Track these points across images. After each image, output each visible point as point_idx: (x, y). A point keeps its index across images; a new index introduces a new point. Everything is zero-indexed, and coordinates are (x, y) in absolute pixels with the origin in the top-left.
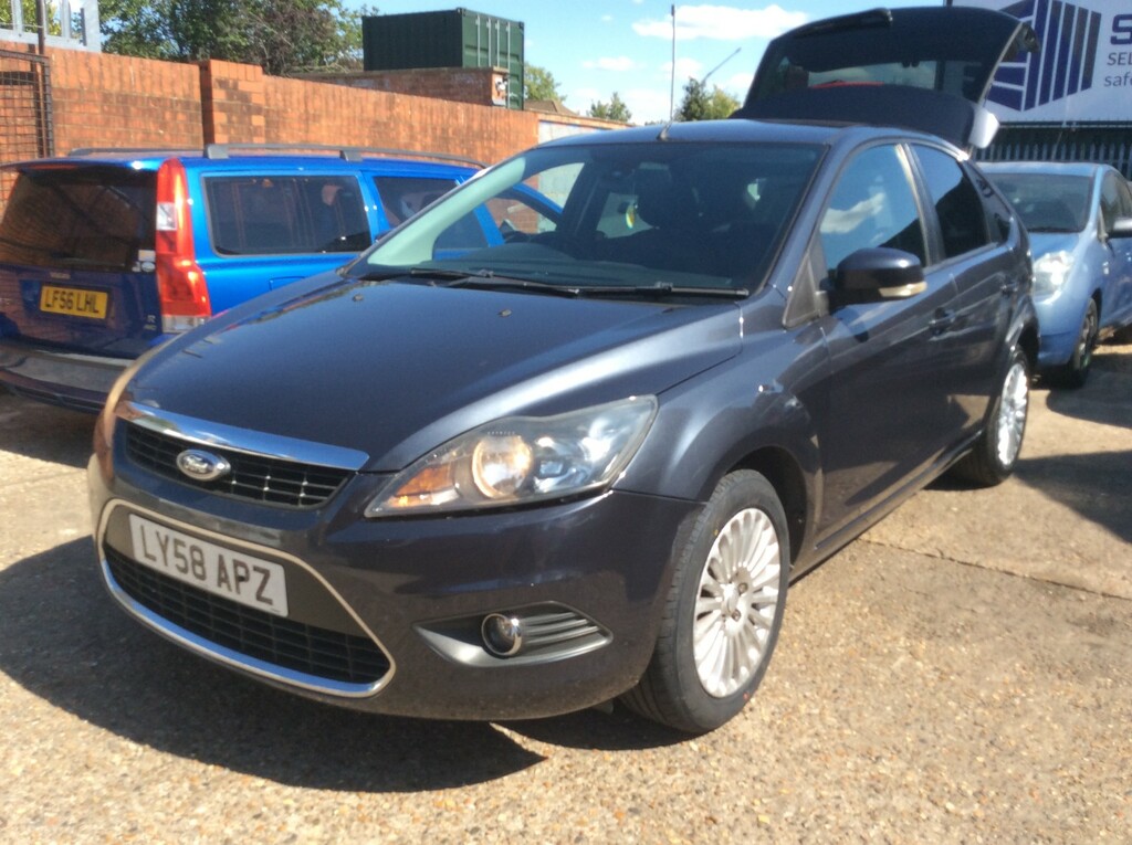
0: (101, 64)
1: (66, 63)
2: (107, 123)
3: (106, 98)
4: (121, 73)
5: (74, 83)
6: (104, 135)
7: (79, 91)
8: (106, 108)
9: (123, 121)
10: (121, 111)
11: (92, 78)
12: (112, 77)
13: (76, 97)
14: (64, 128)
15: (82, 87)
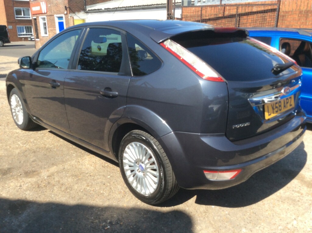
0: (301, 2)
1: (289, 4)
2: (299, 19)
3: (301, 12)
4: (308, 4)
5: (290, 9)
6: (297, 23)
7: (292, 11)
8: (300, 15)
9: (305, 19)
10: (305, 15)
11: (297, 7)
12: (304, 5)
13: (290, 13)
14: (285, 22)
15: (293, 10)
